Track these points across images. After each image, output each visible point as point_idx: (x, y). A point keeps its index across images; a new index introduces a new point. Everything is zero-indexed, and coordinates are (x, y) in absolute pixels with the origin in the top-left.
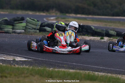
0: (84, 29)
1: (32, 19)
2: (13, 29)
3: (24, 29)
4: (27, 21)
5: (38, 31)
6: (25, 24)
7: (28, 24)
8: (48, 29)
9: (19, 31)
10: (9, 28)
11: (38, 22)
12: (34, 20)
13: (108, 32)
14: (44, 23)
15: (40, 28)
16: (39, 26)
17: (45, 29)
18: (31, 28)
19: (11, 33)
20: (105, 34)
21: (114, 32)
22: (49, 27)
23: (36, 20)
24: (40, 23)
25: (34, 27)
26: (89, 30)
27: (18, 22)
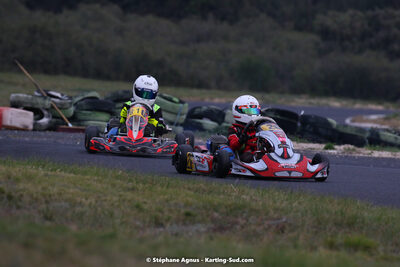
0: (308, 126)
1: (165, 98)
5: (181, 129)
8: (208, 123)
10: (100, 121)
11: (181, 105)
12: (171, 100)
13: (378, 135)
14: (200, 107)
15: (186, 120)
16: (184, 117)
17: (201, 124)
20: (367, 141)
21: (396, 136)
22: (212, 120)
23: (176, 100)
24: (185, 108)
25: (169, 117)
26: (321, 130)
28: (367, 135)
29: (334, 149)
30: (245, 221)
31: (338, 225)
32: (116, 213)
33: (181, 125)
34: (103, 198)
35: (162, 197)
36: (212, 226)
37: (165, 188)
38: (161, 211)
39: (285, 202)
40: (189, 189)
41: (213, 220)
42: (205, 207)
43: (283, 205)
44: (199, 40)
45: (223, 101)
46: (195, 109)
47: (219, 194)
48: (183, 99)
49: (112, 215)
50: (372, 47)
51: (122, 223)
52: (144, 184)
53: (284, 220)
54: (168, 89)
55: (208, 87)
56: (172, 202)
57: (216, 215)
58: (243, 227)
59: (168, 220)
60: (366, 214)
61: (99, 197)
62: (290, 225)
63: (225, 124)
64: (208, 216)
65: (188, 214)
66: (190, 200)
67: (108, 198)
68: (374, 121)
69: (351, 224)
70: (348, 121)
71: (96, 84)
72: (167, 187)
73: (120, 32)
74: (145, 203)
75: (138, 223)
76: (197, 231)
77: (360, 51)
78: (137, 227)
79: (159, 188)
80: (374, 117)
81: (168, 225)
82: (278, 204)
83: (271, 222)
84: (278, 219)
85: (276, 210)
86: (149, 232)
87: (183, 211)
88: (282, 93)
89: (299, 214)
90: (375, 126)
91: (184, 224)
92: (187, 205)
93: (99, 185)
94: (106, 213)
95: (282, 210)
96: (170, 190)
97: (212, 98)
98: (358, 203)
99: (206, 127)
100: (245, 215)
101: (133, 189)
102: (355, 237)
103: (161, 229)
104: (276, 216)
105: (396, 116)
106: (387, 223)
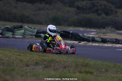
0: (73, 36)
1: (29, 27)
2: (13, 35)
3: (22, 35)
4: (25, 29)
5: (34, 37)
6: (24, 31)
7: (26, 31)
8: (43, 35)
9: (17, 36)
10: (10, 34)
11: (34, 30)
12: (31, 28)
13: (94, 39)
14: (40, 30)
15: (36, 34)
16: (35, 33)
17: (40, 35)
18: (28, 34)
19: (10, 38)
20: (91, 40)
21: (100, 39)
23: (33, 28)
24: (36, 30)
25: (31, 33)
26: (77, 37)
27: (17, 29)
28: (91, 38)
29: (81, 43)
30: (54, 65)
31: (83, 66)
32: (15, 62)
33: (35, 36)
34: (11, 58)
35: (29, 57)
38: (28, 62)
40: (37, 55)
41: (44, 65)
42: (42, 61)
43: (66, 60)
44: (40, 10)
46: (38, 31)
47: (46, 57)
48: (35, 28)
49: (13, 63)
50: (93, 12)
51: (16, 66)
52: (23, 53)
53: (66, 64)
54: (31, 25)
55: (42, 24)
56: (32, 59)
57: (45, 63)
58: (53, 67)
59: (31, 64)
60: (91, 63)
61: (9, 58)
62: (68, 66)
64: (43, 63)
65: (37, 63)
66: (37, 58)
67: (12, 58)
69: (86, 66)
70: (85, 34)
71: (8, 23)
73: (16, 7)
74: (24, 59)
75: (21, 65)
76: (39, 68)
77: (89, 13)
78: (21, 67)
79: (28, 55)
80: (93, 33)
81: (31, 66)
82: (64, 60)
83: (62, 65)
84: (64, 64)
85: (63, 61)
86: (24, 68)
87: (35, 62)
88: (65, 26)
89: (71, 63)
90: (93, 36)
91: (36, 66)
92: (36, 60)
93: (9, 54)
94: (12, 62)
96: (31, 55)
97: (44, 28)
98: (88, 59)
100: (54, 63)
101: (20, 55)
102: (87, 69)
103: (28, 67)
104: (63, 63)
105: (100, 33)
106: (97, 65)
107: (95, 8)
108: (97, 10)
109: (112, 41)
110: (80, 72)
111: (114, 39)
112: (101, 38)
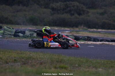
4: (4, 29)
5: (13, 36)
6: (3, 31)
8: (21, 35)
14: (18, 30)
16: (14, 33)
17: (18, 35)
18: (8, 34)
23: (11, 28)
24: (14, 30)
30: (31, 61)
31: (57, 62)
36: (22, 63)
37: (8, 53)
38: (8, 59)
39: (42, 56)
40: (15, 53)
41: (22, 61)
42: (20, 58)
43: (42, 57)
44: (17, 11)
45: (25, 28)
47: (24, 54)
48: (14, 28)
50: (66, 13)
53: (42, 61)
54: (9, 25)
55: (21, 25)
56: (10, 57)
57: (23, 60)
58: (31, 63)
59: (10, 62)
60: (65, 59)
62: (44, 62)
63: (25, 35)
64: (21, 60)
65: (15, 60)
68: (67, 33)
69: (61, 61)
70: (60, 33)
72: (9, 53)
76: (18, 65)
77: (63, 14)
79: (7, 53)
80: (67, 32)
81: (10, 63)
82: (40, 56)
83: (39, 62)
84: (41, 61)
85: (40, 58)
87: (14, 59)
88: (41, 26)
89: (46, 59)
90: (67, 34)
91: (14, 63)
92: (15, 57)
95: (41, 58)
96: (10, 53)
97: (22, 28)
98: (63, 56)
99: (20, 35)
100: (31, 60)
102: (62, 65)
103: (8, 64)
104: (40, 60)
105: (73, 31)
106: (71, 61)
107: (69, 9)
108: (70, 11)
109: (84, 38)
110: (55, 68)
111: (86, 36)
112: (74, 36)
